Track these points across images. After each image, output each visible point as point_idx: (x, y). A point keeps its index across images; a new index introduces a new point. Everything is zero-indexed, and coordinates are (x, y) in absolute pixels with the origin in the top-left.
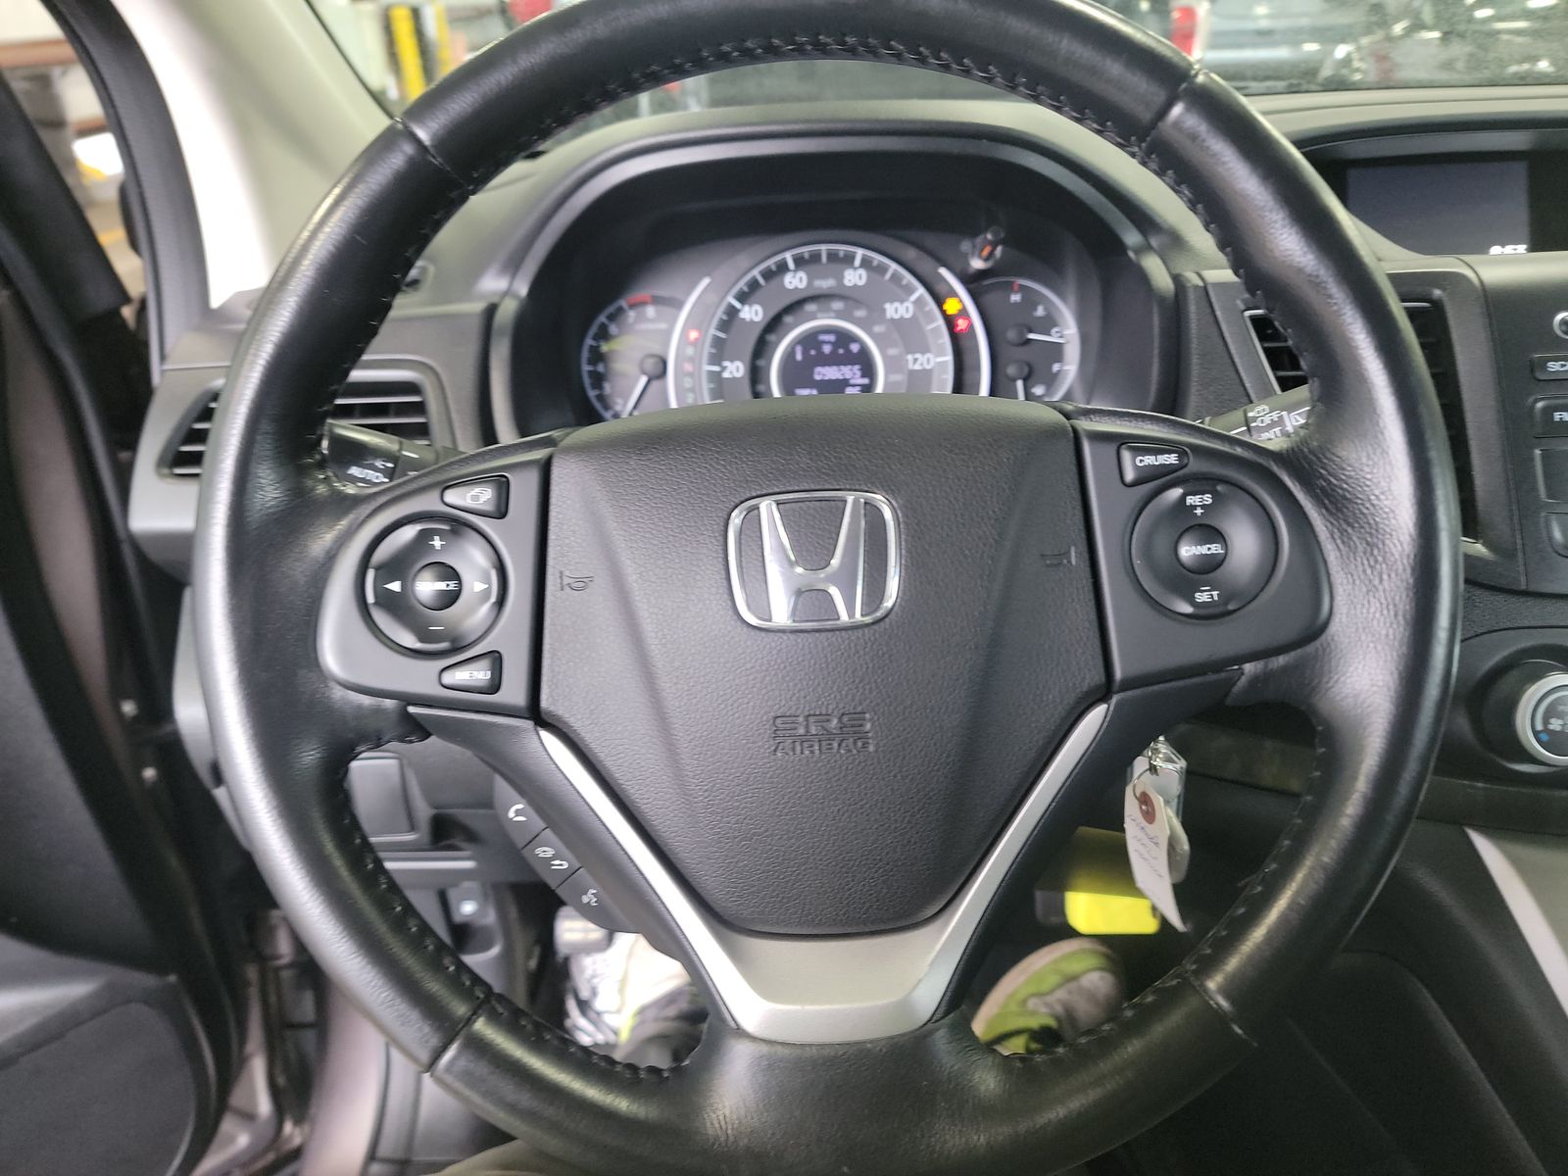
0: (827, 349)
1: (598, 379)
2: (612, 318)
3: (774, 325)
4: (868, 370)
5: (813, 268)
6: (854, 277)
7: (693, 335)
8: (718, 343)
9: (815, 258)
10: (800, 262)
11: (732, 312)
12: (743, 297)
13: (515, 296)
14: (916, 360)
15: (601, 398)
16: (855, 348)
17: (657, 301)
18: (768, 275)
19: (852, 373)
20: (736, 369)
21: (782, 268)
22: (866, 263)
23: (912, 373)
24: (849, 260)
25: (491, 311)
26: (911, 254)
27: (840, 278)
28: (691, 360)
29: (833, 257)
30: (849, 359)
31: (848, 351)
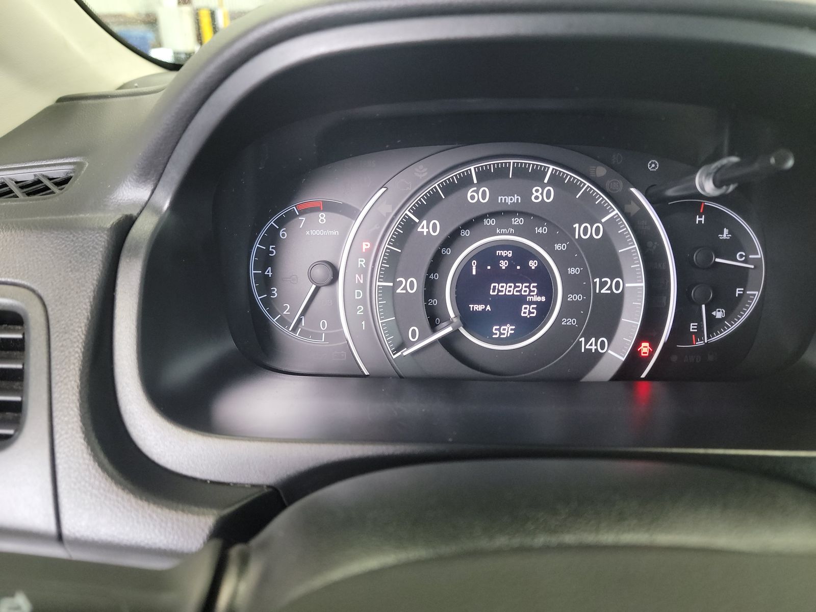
0: (504, 265)
1: (266, 284)
2: (282, 222)
3: (452, 239)
4: (547, 287)
5: (498, 183)
6: (541, 194)
7: (366, 246)
8: (392, 258)
9: (501, 172)
10: (484, 176)
11: (409, 226)
12: (421, 211)
13: (156, 210)
14: (603, 285)
15: (267, 302)
16: (533, 264)
17: (329, 207)
18: (449, 189)
19: (529, 290)
20: (411, 285)
21: (466, 181)
22: (556, 180)
23: (599, 296)
24: (538, 176)
25: (126, 225)
26: (601, 171)
27: (527, 195)
28: (363, 271)
29: (520, 172)
30: (526, 276)
31: (526, 267)
